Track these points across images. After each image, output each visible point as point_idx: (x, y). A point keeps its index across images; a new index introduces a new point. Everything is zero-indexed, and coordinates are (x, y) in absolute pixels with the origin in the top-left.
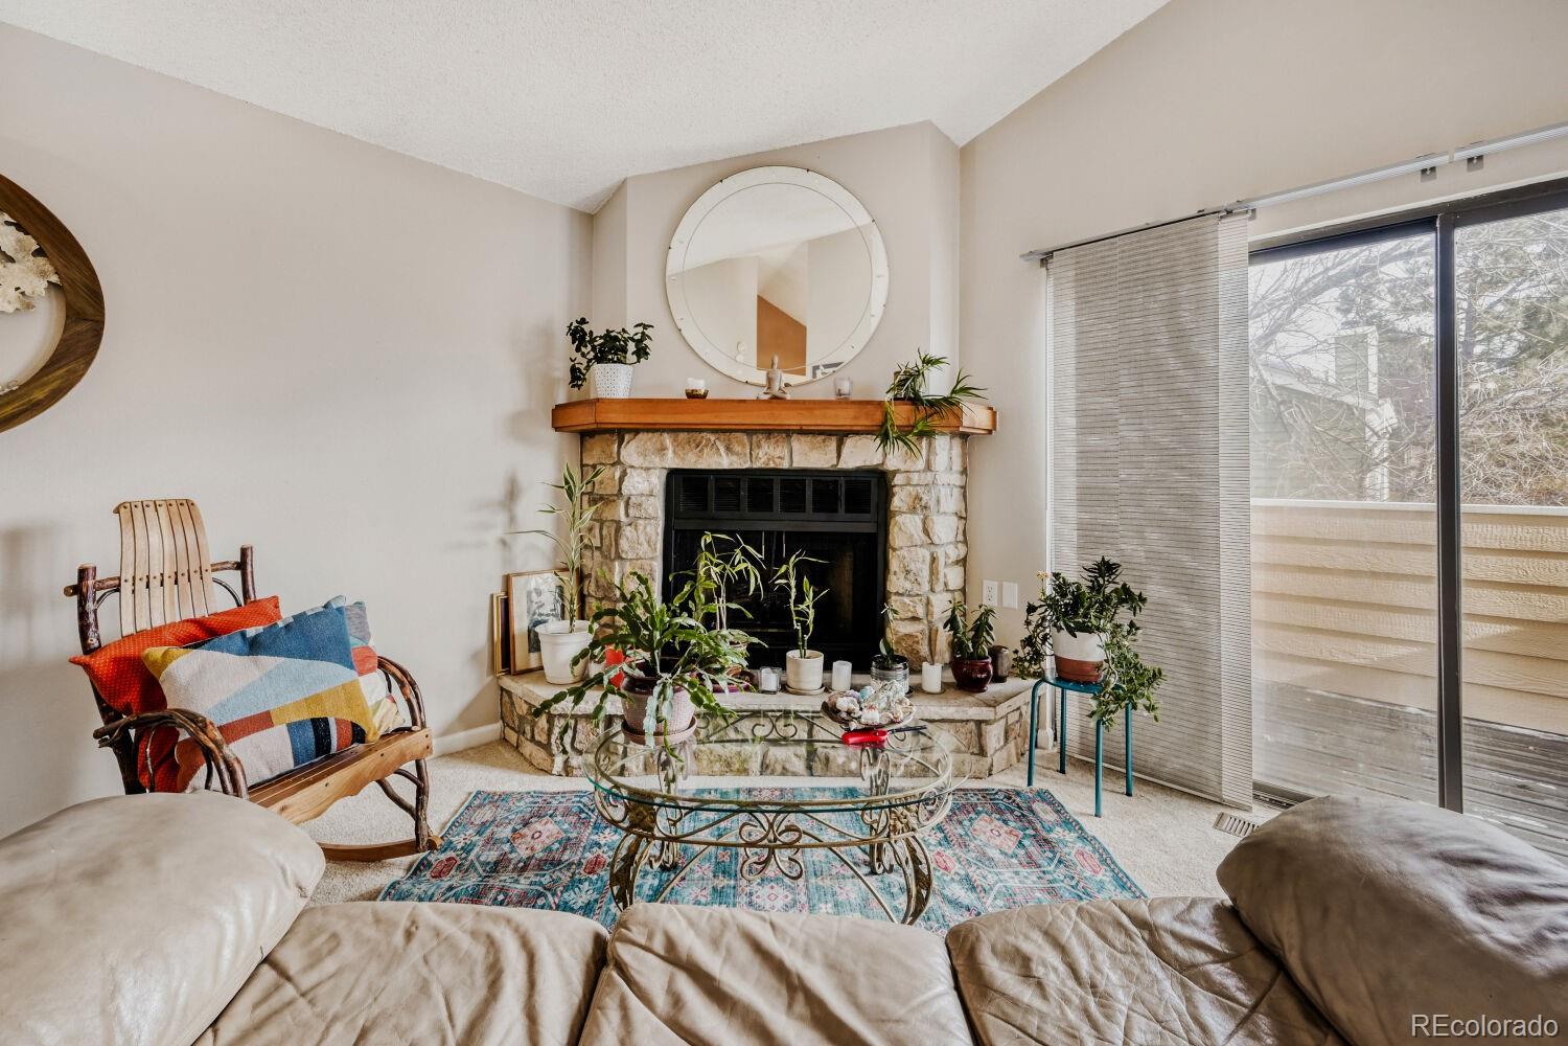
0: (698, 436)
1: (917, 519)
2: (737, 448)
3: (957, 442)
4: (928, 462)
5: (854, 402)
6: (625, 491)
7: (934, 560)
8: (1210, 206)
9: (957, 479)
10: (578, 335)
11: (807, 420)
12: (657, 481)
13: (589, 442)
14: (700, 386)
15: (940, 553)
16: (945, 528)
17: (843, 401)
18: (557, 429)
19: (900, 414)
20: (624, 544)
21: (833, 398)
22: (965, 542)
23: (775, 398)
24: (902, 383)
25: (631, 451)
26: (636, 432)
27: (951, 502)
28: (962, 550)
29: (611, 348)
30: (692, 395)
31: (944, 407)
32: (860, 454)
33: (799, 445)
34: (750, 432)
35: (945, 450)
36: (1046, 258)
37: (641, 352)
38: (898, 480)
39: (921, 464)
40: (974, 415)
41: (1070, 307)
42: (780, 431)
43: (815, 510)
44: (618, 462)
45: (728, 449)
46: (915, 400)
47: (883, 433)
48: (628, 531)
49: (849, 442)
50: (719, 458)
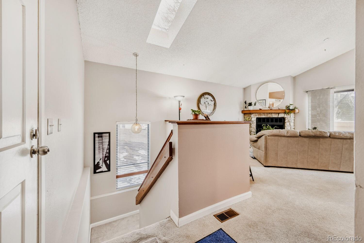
0: (261, 114)
1: (289, 123)
2: (265, 115)
3: (293, 114)
4: (290, 116)
5: (281, 110)
6: (252, 120)
7: (291, 128)
8: (329, 87)
9: (293, 118)
10: (246, 103)
11: (275, 112)
12: (255, 119)
13: (245, 115)
14: (261, 108)
15: (292, 127)
16: (292, 124)
17: (279, 109)
18: (242, 113)
19: (287, 111)
20: (252, 126)
21: (278, 109)
22: (294, 126)
23: (271, 109)
24: (288, 107)
25: (252, 116)
26: (253, 113)
27: (293, 121)
28: (294, 127)
29: (250, 104)
30: (260, 109)
31: (293, 110)
32: (281, 115)
33: (273, 114)
34: (267, 113)
35: (292, 115)
36: (307, 92)
37: (255, 105)
38: (286, 118)
39: (289, 116)
40: (297, 111)
41: (310, 98)
42: (271, 113)
43: (275, 122)
44: (251, 117)
45: (264, 115)
46: (289, 109)
47: (285, 113)
48: (252, 124)
49: (280, 114)
50: (263, 116)
